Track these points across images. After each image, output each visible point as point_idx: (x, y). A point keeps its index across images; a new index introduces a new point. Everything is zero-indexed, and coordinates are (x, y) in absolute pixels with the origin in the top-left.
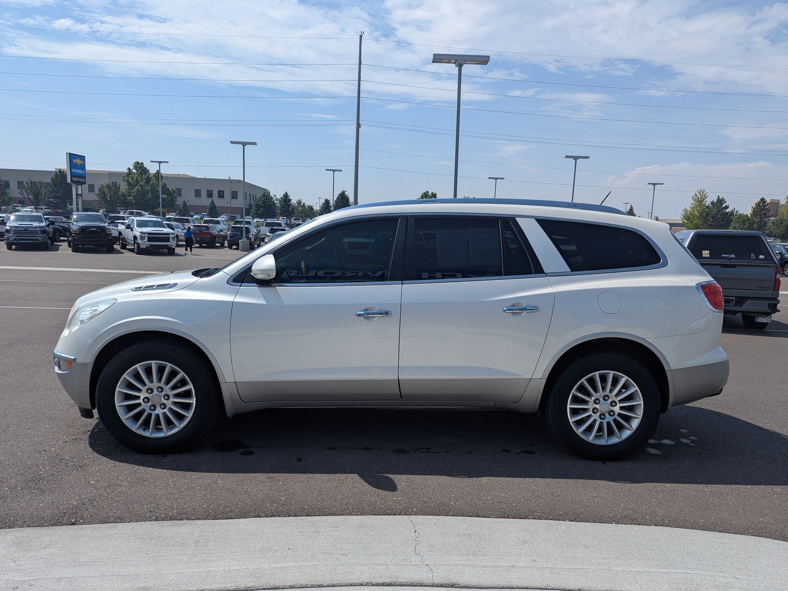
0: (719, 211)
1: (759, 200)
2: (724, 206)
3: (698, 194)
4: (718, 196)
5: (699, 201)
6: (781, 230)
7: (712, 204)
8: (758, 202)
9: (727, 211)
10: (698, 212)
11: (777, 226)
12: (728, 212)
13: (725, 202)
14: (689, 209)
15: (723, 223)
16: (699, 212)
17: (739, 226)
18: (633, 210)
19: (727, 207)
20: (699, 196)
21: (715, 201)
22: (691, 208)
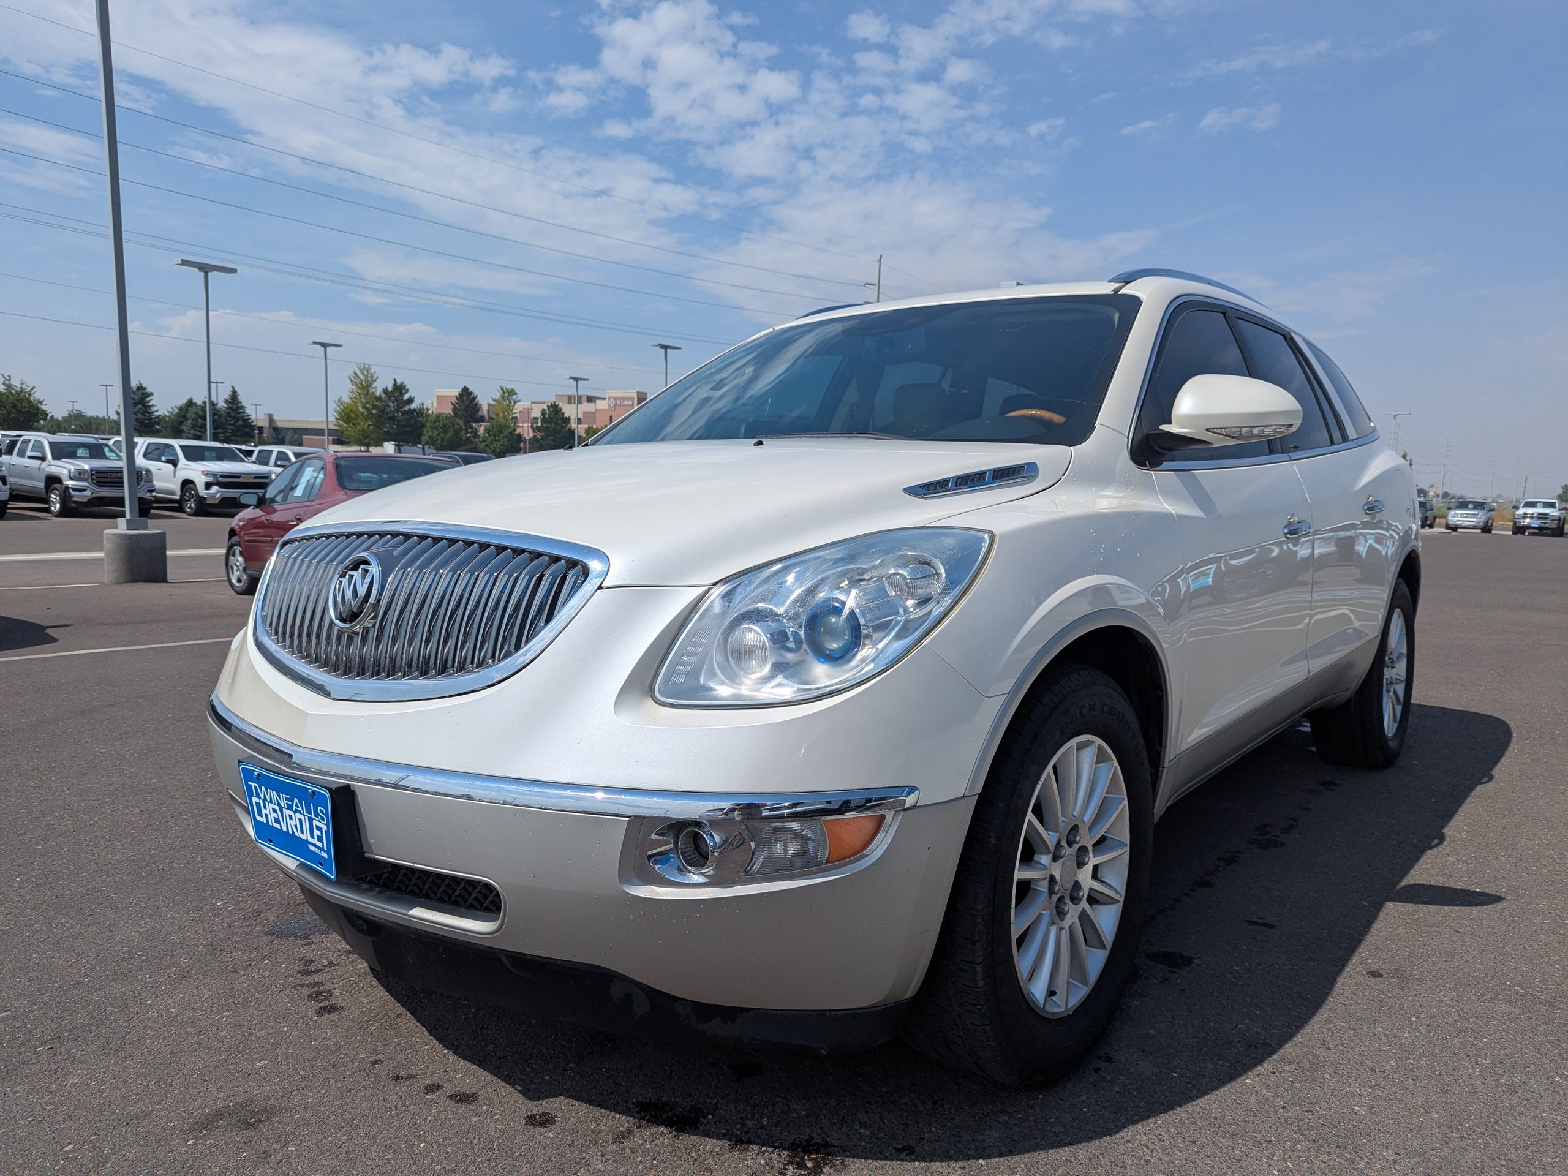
0: (399, 407)
1: (459, 390)
2: (406, 397)
3: (359, 374)
4: (395, 380)
5: (363, 386)
6: (501, 442)
7: (385, 393)
8: (459, 394)
9: (413, 406)
10: (364, 407)
11: (494, 435)
12: (414, 410)
13: (407, 391)
14: (347, 400)
15: (409, 429)
16: (367, 408)
17: (438, 435)
18: (239, 397)
19: (411, 400)
20: (362, 377)
21: (390, 389)
22: (351, 398)
